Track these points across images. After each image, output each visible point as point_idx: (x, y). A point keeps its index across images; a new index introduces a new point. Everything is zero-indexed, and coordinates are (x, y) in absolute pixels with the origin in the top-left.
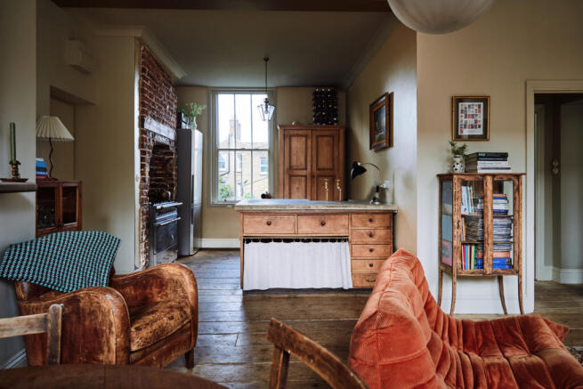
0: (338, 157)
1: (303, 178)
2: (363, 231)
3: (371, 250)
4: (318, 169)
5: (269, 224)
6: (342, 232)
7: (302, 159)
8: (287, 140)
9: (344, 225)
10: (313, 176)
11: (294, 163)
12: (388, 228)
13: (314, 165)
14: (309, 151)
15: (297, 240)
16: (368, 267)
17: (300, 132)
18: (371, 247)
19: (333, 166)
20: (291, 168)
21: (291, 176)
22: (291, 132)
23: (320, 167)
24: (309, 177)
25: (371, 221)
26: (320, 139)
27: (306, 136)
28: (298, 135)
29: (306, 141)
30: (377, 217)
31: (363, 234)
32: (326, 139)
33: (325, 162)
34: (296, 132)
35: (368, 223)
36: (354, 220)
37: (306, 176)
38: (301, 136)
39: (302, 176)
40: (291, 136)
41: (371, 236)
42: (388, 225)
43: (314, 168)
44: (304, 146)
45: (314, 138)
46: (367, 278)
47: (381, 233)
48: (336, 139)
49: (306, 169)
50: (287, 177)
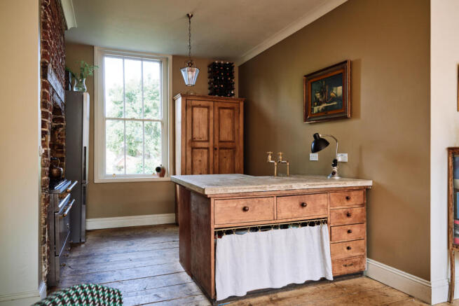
0: (238, 130)
1: (206, 151)
2: (341, 211)
3: (349, 232)
4: (220, 142)
5: (245, 209)
6: (321, 214)
7: (204, 131)
8: (189, 111)
9: (323, 206)
10: (215, 149)
11: (196, 134)
12: (362, 205)
13: (217, 138)
14: (211, 123)
15: (276, 227)
16: (346, 250)
17: (203, 103)
18: (349, 228)
19: (234, 138)
20: (193, 140)
21: (193, 148)
22: (195, 103)
23: (222, 139)
24: (211, 149)
25: (348, 198)
26: (221, 111)
27: (208, 107)
28: (200, 106)
29: (209, 112)
30: (353, 193)
31: (341, 214)
32: (227, 111)
33: (226, 135)
34: (198, 103)
35: (345, 201)
36: (333, 199)
37: (208, 148)
38: (204, 107)
39: (205, 148)
40: (193, 107)
41: (348, 215)
42: (362, 202)
43: (217, 141)
44: (206, 117)
45: (216, 110)
46: (345, 263)
47: (357, 211)
48: (237, 112)
49: (208, 141)
50: (189, 149)
